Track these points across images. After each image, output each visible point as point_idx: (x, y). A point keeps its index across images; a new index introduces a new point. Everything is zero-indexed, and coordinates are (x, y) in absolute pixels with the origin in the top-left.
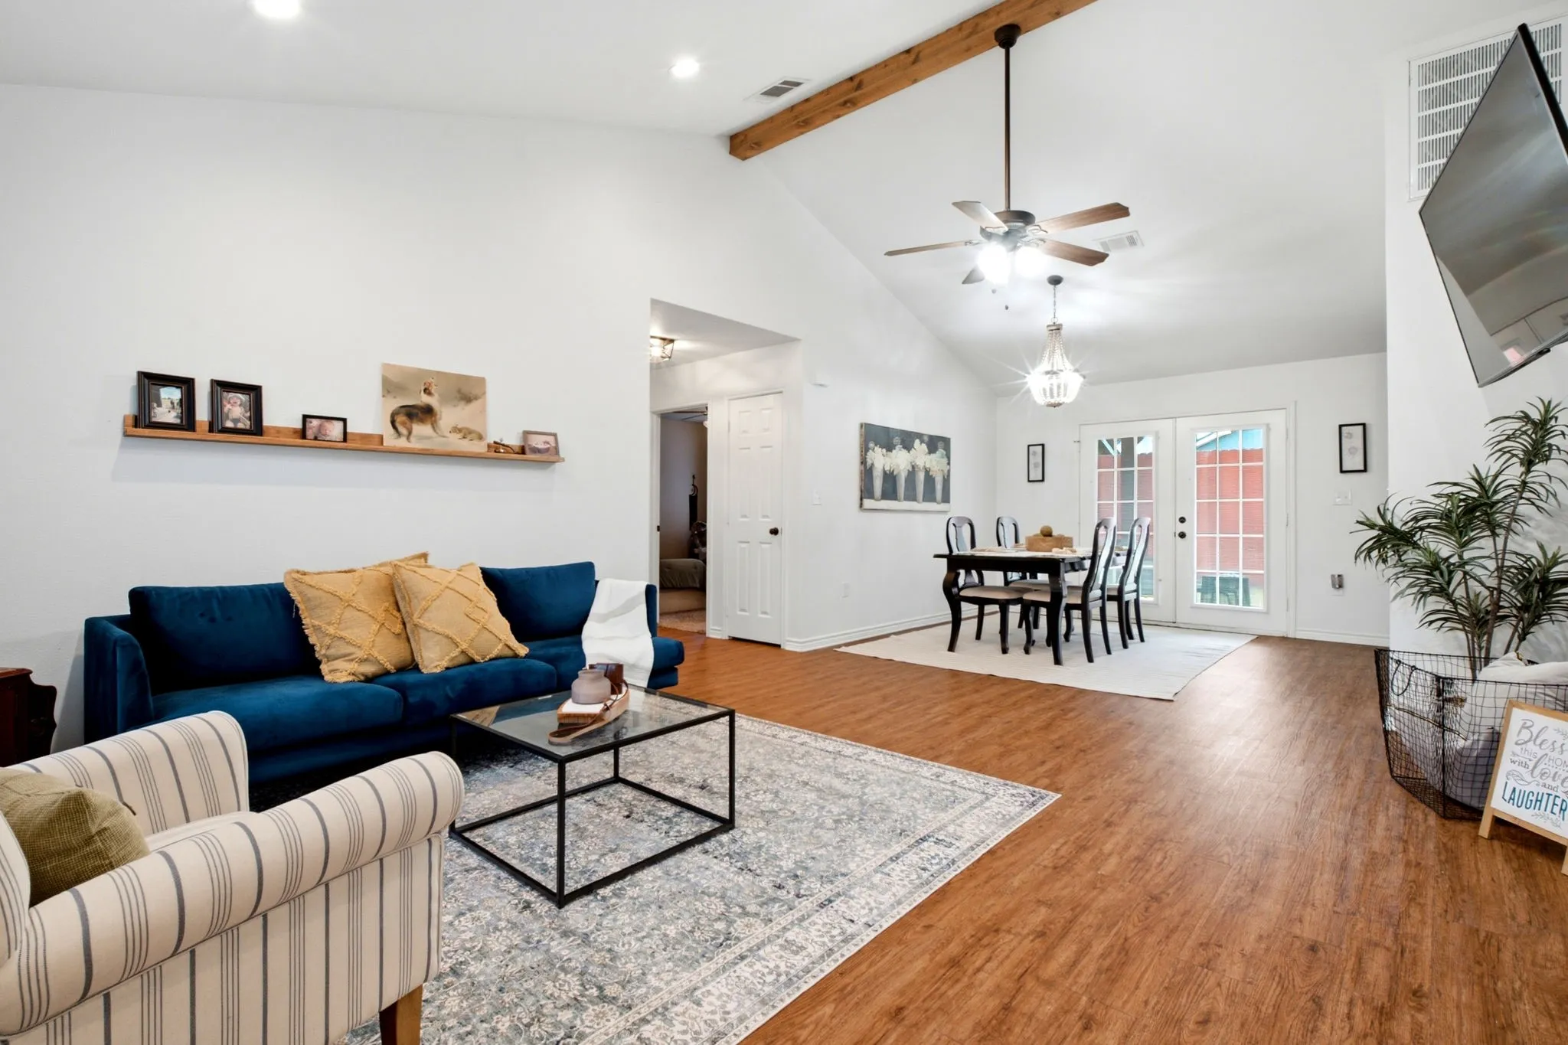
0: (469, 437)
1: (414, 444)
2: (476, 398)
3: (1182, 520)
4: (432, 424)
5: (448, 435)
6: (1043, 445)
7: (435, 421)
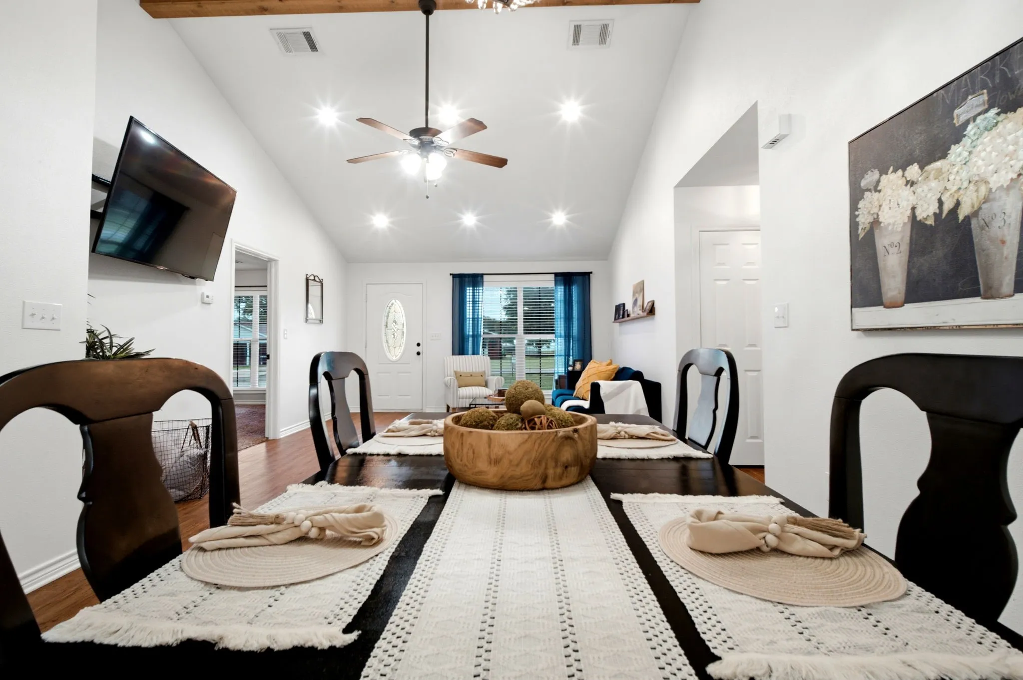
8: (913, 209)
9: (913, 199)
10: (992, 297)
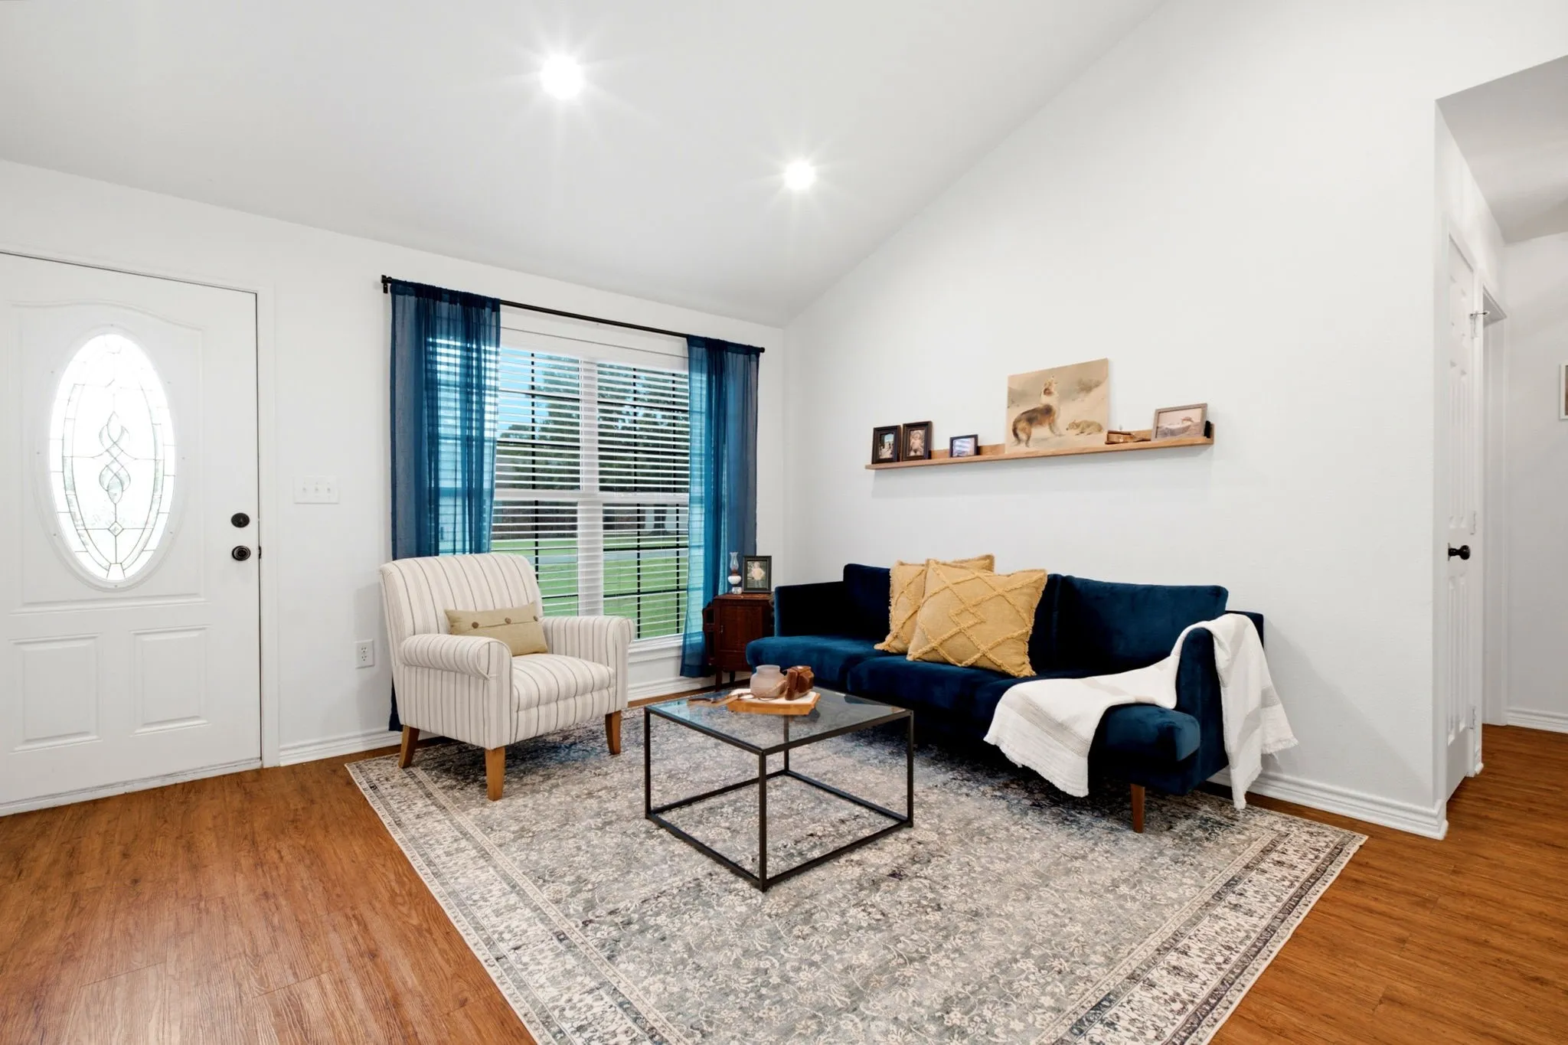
0: (1088, 431)
1: (1033, 448)
2: (1097, 385)
4: (1050, 424)
5: (1064, 431)
7: (1053, 421)
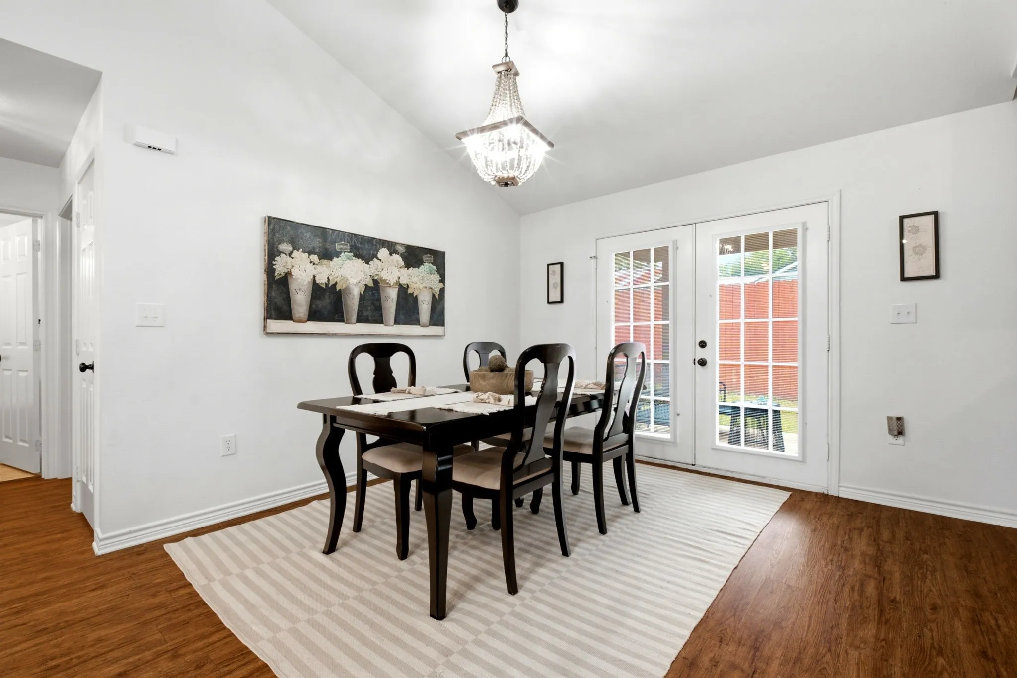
3: (703, 344)
6: (562, 264)
8: (314, 276)
9: (315, 272)
10: (348, 323)
